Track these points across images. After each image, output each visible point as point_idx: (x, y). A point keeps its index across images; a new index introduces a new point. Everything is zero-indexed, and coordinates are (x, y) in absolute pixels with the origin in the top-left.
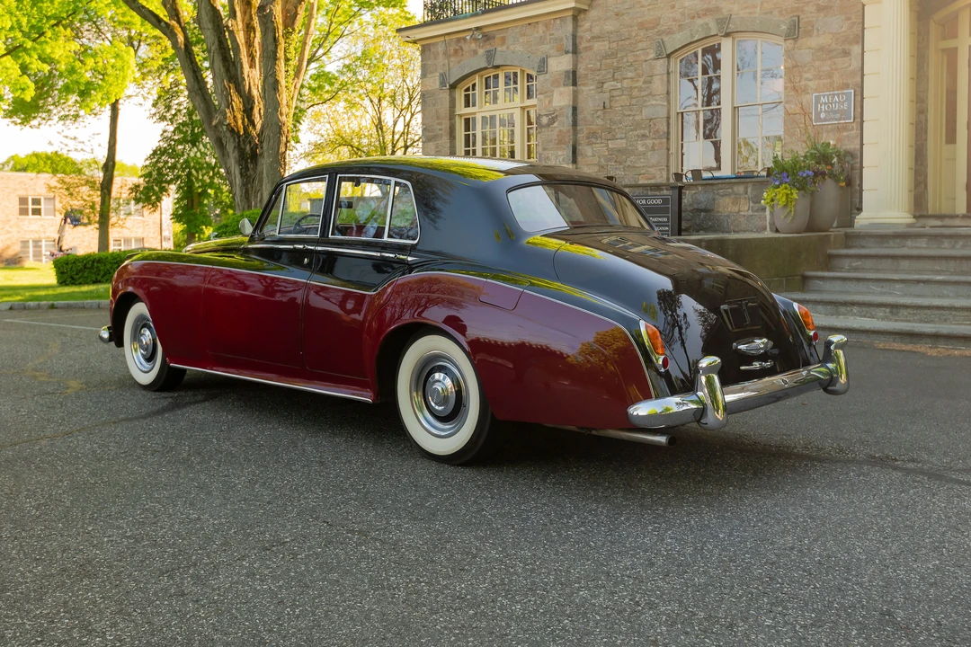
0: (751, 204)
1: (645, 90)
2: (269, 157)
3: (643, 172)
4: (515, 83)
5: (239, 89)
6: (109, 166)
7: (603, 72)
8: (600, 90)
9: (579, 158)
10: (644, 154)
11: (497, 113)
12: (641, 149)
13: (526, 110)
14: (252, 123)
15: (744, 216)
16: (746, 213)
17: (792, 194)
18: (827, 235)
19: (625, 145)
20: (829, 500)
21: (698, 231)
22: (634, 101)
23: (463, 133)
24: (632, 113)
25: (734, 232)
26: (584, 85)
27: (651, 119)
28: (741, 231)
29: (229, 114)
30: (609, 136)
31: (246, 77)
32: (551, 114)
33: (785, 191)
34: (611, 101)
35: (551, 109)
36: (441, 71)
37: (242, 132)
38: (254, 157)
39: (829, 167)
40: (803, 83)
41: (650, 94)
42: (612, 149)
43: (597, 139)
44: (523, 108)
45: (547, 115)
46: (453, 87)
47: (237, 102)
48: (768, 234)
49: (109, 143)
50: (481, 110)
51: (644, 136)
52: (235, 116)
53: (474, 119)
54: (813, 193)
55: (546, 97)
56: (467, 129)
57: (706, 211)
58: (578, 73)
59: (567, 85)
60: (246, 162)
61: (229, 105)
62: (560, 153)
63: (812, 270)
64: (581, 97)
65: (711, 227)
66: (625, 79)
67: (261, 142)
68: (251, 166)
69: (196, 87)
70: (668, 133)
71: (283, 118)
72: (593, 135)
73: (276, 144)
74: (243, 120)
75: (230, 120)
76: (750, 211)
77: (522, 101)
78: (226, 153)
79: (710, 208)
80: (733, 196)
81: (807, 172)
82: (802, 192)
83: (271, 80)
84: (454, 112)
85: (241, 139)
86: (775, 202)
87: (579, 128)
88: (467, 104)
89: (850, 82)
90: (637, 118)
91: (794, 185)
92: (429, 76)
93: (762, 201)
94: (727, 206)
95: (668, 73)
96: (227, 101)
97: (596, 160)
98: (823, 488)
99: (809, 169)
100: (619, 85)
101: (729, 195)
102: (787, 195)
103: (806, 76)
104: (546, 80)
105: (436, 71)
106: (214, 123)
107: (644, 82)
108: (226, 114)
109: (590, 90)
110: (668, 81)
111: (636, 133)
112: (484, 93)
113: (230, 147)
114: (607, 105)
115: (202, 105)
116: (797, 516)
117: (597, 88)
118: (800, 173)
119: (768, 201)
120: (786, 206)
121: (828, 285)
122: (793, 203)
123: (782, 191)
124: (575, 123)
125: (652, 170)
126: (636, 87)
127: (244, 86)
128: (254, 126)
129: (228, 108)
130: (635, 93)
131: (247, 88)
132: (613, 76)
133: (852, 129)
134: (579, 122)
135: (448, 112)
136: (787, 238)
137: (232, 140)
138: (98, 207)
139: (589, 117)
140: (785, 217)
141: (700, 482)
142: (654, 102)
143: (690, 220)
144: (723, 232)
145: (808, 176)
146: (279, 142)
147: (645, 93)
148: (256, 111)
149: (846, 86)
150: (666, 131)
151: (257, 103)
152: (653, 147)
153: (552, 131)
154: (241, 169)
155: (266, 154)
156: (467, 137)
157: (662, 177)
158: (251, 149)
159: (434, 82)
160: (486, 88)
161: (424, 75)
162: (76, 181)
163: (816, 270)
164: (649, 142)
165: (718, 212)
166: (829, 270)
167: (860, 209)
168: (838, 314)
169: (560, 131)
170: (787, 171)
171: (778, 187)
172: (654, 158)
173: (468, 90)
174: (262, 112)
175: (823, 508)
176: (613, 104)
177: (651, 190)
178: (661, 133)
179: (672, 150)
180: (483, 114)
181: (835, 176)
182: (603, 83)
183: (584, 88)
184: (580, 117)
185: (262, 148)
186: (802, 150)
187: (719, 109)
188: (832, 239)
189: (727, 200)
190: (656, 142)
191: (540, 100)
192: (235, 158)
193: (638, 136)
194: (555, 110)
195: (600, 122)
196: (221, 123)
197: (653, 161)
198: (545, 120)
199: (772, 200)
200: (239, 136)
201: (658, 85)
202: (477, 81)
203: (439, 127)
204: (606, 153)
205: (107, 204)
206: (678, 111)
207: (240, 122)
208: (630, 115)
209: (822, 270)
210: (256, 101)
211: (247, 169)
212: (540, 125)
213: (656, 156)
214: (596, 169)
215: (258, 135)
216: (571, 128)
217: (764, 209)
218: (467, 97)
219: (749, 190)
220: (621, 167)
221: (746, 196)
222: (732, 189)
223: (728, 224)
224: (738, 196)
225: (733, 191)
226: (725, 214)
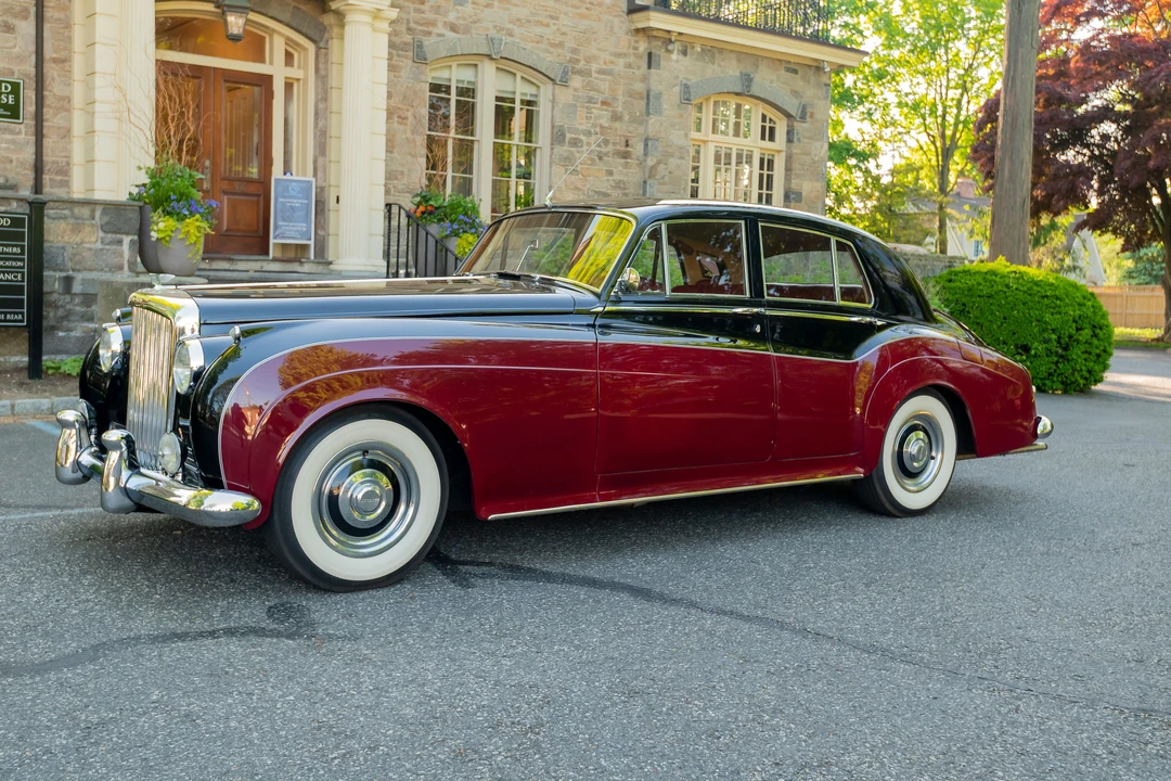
0: (101, 234)
15: (90, 249)
16: (92, 246)
28: (85, 270)
80: (74, 220)
94: (61, 234)
101: (65, 218)
133: (19, 133)
217: (120, 242)
219: (98, 214)
221: (93, 222)
222: (71, 210)
223: (63, 260)
224: (80, 221)
225: (73, 214)
226: (60, 245)
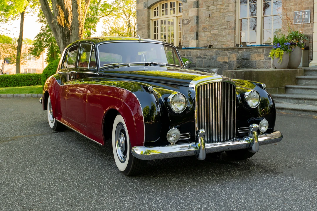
0: (265, 57)
1: (226, 10)
2: (74, 36)
3: (225, 43)
4: (174, 7)
5: (63, 8)
6: (20, 40)
7: (209, 2)
8: (208, 9)
9: (199, 38)
10: (225, 36)
11: (167, 19)
12: (224, 34)
13: (178, 18)
14: (68, 22)
15: (262, 61)
16: (263, 61)
17: (281, 52)
18: (296, 70)
19: (217, 32)
20: (273, 196)
21: (243, 68)
22: (221, 14)
23: (153, 27)
24: (221, 19)
25: (258, 68)
26: (202, 7)
27: (228, 22)
28: (261, 68)
29: (58, 19)
30: (211, 29)
31: (65, 3)
32: (188, 19)
33: (278, 51)
34: (212, 14)
35: (188, 17)
36: (144, 2)
37: (64, 26)
38: (69, 36)
39: (297, 41)
40: (290, 7)
41: (228, 11)
42: (212, 34)
43: (206, 30)
44: (177, 17)
45: (186, 20)
46: (149, 8)
47: (62, 14)
48: (272, 69)
49: (20, 31)
50: (160, 18)
51: (225, 28)
52: (61, 19)
53: (158, 21)
54: (290, 52)
55: (186, 12)
56: (155, 25)
57: (247, 59)
58: (199, 2)
59: (195, 7)
60: (65, 38)
61: (58, 15)
62: (191, 35)
63: (289, 85)
64: (200, 12)
65: (249, 66)
66: (218, 5)
67: (71, 30)
68: (67, 40)
69: (45, 7)
70: (235, 27)
71: (80, 20)
72: (205, 28)
73: (78, 31)
74: (64, 21)
75: (59, 21)
76: (265, 59)
77: (177, 14)
78: (57, 34)
79: (248, 58)
80: (258, 53)
81: (288, 43)
82: (286, 52)
83: (75, 4)
84: (150, 18)
85: (63, 29)
86: (274, 56)
87: (199, 25)
88: (155, 15)
89: (309, 6)
90: (222, 21)
91: (282, 49)
92: (139, 3)
93: (269, 56)
94: (255, 57)
95: (235, 3)
96: (58, 13)
97: (206, 39)
98: (272, 189)
99: (289, 42)
100: (215, 8)
101: (256, 53)
102: (279, 53)
103: (291, 4)
104: (186, 5)
105: (142, 1)
106: (52, 22)
107: (226, 6)
108: (57, 18)
109: (204, 9)
110: (235, 6)
111: (222, 27)
112: (162, 11)
113: (59, 32)
114: (211, 16)
115: (47, 15)
116: (255, 205)
117: (207, 9)
118: (285, 44)
119: (272, 55)
120: (279, 57)
121: (296, 91)
122: (282, 56)
123: (277, 51)
124: (198, 23)
125: (229, 43)
126: (222, 8)
127: (65, 7)
128: (69, 23)
129: (58, 16)
130: (222, 11)
131: (66, 8)
132: (213, 4)
133: (309, 26)
134: (199, 23)
135: (147, 18)
136: (279, 71)
137: (59, 29)
138: (16, 56)
139: (203, 21)
140: (279, 62)
141: (214, 185)
142: (229, 15)
143: (240, 63)
144: (253, 68)
145: (288, 45)
146: (79, 30)
147: (226, 11)
148: (70, 17)
149: (308, 8)
150: (234, 26)
151: (70, 14)
152: (229, 33)
153: (188, 26)
154: (63, 41)
155: (73, 35)
156: (155, 29)
157: (232, 45)
158: (68, 33)
159: (142, 6)
160: (163, 9)
161: (138, 3)
162: (7, 46)
163: (291, 85)
164: (227, 31)
165: (252, 60)
166: (297, 85)
167: (312, 60)
168: (299, 103)
169: (192, 26)
170: (280, 43)
171: (276, 49)
172: (229, 38)
173: (155, 9)
174: (72, 17)
175: (269, 200)
176: (213, 15)
177: (225, 50)
178: (232, 27)
179: (237, 34)
180: (162, 19)
181: (300, 45)
182: (209, 7)
183: (201, 9)
184: (200, 20)
185: (72, 32)
186: (287, 34)
187: (256, 17)
188: (298, 71)
189: (255, 55)
190: (230, 31)
191: (184, 14)
192: (61, 36)
193: (223, 28)
194: (190, 18)
195: (208, 23)
196: (55, 22)
197: (229, 39)
198: (185, 22)
199: (273, 55)
200: (62, 28)
201: (231, 8)
202: (159, 6)
203: (144, 24)
204: (210, 36)
205: (19, 55)
206: (239, 18)
207: (63, 22)
208: (220, 20)
209: (294, 84)
210: (70, 13)
211: (66, 41)
212: (184, 24)
213: (230, 37)
214: (206, 42)
215: (70, 27)
216: (196, 25)
217: (270, 59)
218: (155, 12)
219: (264, 51)
220: (216, 41)
221: (263, 53)
222: (257, 50)
223: (255, 65)
224: (260, 53)
225: (258, 51)
226: (255, 61)
